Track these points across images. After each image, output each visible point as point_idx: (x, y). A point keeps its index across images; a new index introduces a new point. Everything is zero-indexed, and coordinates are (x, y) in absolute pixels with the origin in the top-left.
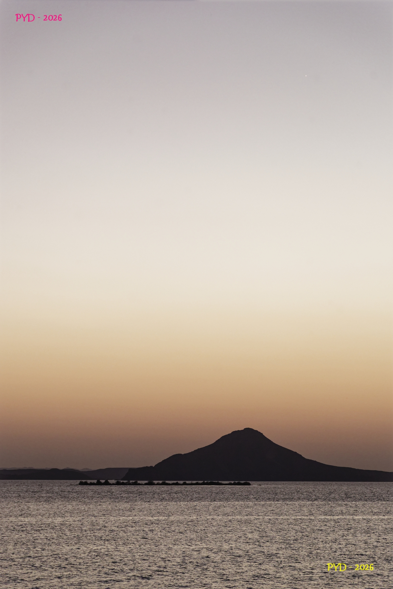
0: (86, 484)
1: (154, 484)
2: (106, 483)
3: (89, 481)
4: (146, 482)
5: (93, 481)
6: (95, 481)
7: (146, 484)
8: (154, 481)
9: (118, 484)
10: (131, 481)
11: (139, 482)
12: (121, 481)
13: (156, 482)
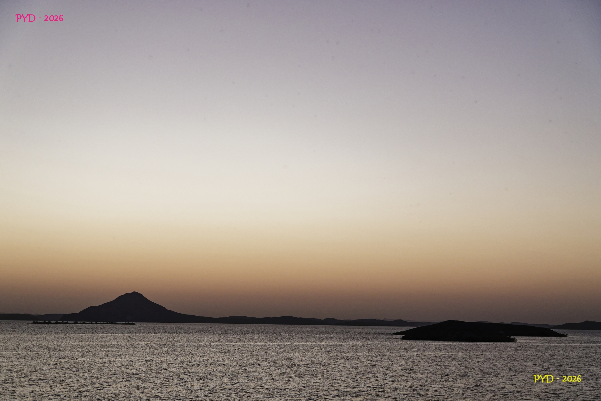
0: (37, 323)
1: (78, 323)
2: (50, 323)
3: (39, 322)
4: (73, 322)
5: (41, 321)
6: (43, 321)
7: (73, 323)
8: (78, 322)
9: (56, 323)
10: (64, 322)
11: (69, 322)
12: (58, 322)
13: (79, 322)
